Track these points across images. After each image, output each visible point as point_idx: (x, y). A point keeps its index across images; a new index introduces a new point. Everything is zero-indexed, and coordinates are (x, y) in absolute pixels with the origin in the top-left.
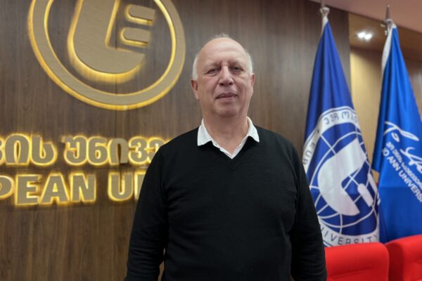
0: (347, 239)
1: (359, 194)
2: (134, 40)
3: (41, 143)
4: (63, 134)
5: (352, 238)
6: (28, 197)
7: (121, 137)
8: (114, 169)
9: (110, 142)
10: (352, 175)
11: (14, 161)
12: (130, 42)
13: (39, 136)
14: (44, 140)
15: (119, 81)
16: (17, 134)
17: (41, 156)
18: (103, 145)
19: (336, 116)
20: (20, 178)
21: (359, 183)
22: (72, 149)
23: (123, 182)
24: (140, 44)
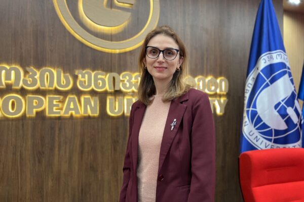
0: (277, 147)
1: (288, 115)
2: (124, 3)
3: (62, 74)
4: (76, 69)
5: (281, 146)
6: (54, 110)
7: (115, 72)
8: (111, 94)
9: (108, 75)
10: (283, 101)
11: (45, 87)
12: (121, 5)
13: (60, 70)
14: (64, 73)
15: (113, 33)
16: (47, 68)
17: (62, 84)
18: (103, 77)
19: (271, 58)
20: (49, 98)
21: (288, 106)
22: (83, 79)
23: (117, 103)
24: (128, 5)
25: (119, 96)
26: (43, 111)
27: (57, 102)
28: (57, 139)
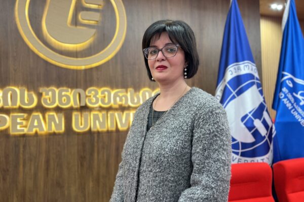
0: (245, 160)
1: (254, 127)
2: (89, 20)
3: (26, 93)
4: (41, 86)
6: (18, 128)
7: (80, 88)
8: (77, 110)
9: (73, 91)
10: (250, 113)
11: (8, 105)
12: (86, 22)
13: (24, 88)
14: (28, 91)
15: (78, 49)
16: (10, 87)
17: (26, 102)
18: (68, 94)
20: (13, 116)
21: (255, 118)
22: (47, 97)
23: (83, 119)
24: (93, 22)
25: (85, 111)
26: (7, 130)
27: (21, 120)
28: (21, 156)
